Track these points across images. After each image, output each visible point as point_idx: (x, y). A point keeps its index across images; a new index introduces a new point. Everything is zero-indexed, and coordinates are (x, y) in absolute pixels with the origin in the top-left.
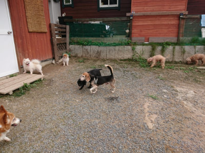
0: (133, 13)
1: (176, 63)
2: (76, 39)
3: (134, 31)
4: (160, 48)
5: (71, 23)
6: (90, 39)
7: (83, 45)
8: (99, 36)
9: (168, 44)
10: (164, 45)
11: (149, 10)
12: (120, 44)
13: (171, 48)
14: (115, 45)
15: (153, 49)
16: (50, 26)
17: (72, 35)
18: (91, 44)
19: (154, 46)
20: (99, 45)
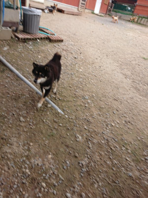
0: (137, 3)
1: (143, 25)
2: (115, 10)
3: (136, 11)
4: (141, 18)
5: (115, 3)
6: (120, 11)
7: (116, 12)
8: (123, 10)
9: (144, 18)
10: (142, 18)
11: (143, 3)
12: (129, 15)
13: (144, 19)
14: (127, 14)
15: (139, 19)
16: (109, 3)
17: (114, 8)
18: (119, 12)
19: (139, 17)
20: (121, 13)
